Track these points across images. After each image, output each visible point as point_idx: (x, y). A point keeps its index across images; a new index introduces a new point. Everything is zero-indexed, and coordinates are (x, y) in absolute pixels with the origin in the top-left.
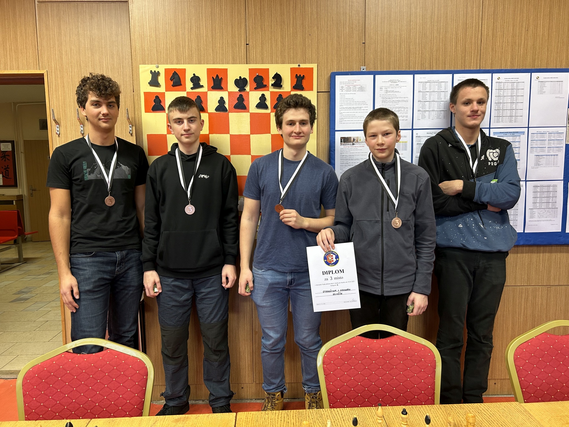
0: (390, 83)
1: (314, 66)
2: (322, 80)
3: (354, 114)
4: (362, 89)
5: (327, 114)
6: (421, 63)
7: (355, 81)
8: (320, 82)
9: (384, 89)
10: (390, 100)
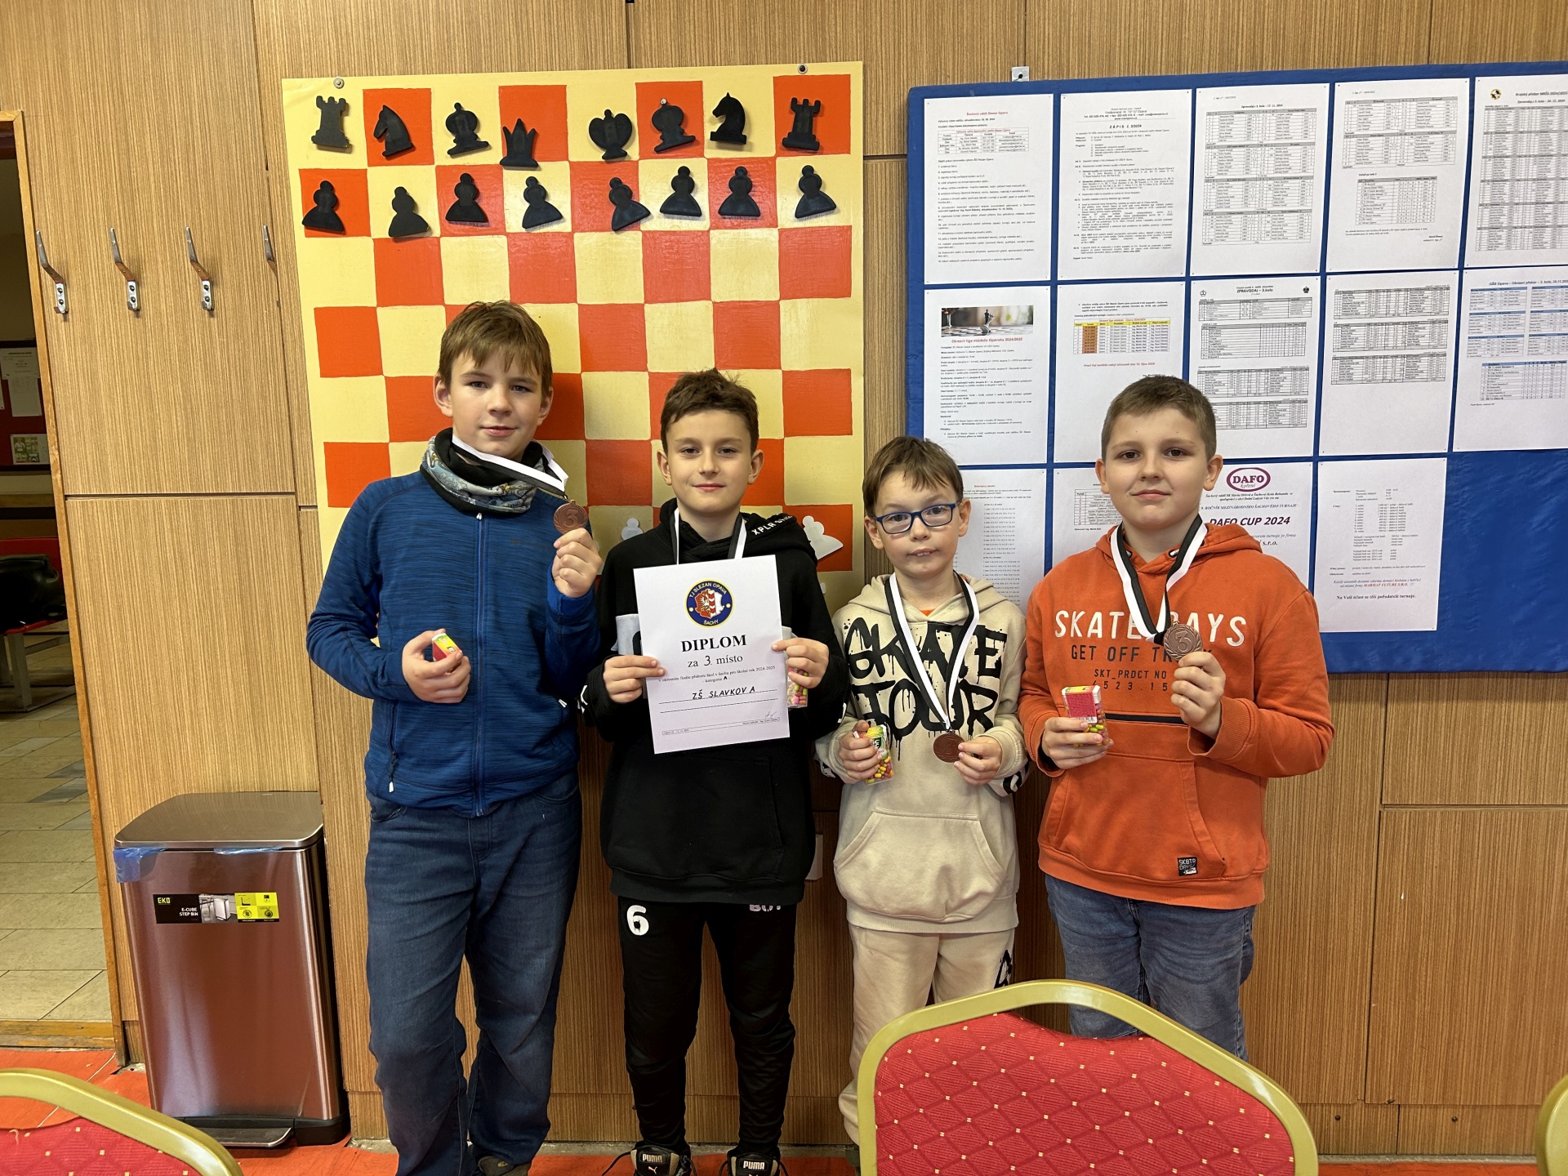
0: (1111, 121)
1: (853, 69)
2: (880, 117)
3: (986, 228)
4: (1013, 143)
5: (896, 230)
6: (1222, 50)
7: (992, 116)
8: (874, 124)
9: (1089, 143)
10: (1111, 178)
